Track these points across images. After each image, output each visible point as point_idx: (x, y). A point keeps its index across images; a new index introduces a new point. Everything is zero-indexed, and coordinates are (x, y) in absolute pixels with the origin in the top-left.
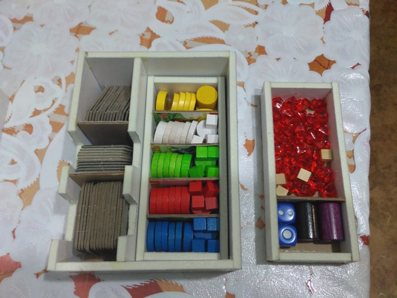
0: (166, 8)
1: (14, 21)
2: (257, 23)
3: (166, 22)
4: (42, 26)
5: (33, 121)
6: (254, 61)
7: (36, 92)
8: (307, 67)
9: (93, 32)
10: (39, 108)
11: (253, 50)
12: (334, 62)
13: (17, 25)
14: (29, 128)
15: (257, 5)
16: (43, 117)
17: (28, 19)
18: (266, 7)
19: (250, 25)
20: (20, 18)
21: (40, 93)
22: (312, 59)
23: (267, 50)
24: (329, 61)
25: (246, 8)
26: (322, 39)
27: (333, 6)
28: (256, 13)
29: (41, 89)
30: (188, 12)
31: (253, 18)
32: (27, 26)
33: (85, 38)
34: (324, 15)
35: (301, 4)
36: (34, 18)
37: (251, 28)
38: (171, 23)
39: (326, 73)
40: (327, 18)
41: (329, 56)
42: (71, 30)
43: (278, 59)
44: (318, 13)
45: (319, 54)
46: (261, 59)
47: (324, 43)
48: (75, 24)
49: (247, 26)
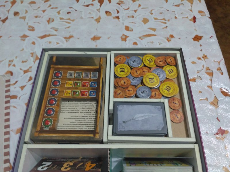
0: (129, 26)
1: (65, 38)
2: (167, 27)
3: (130, 31)
4: (78, 39)
6: (170, 40)
8: (192, 40)
11: (168, 36)
12: (202, 37)
13: (67, 40)
15: (165, 20)
17: (71, 37)
18: (169, 20)
19: (165, 28)
20: (68, 36)
22: (193, 37)
23: (174, 36)
24: (200, 37)
25: (161, 22)
26: (195, 29)
27: (196, 16)
28: (166, 23)
30: (138, 26)
31: (165, 25)
32: (71, 39)
33: (98, 41)
34: (193, 20)
35: (183, 18)
36: (74, 36)
38: (132, 31)
39: (200, 41)
40: (195, 21)
41: (200, 35)
43: (180, 39)
44: (191, 20)
45: (196, 35)
46: (172, 39)
48: (92, 36)
49: (163, 28)
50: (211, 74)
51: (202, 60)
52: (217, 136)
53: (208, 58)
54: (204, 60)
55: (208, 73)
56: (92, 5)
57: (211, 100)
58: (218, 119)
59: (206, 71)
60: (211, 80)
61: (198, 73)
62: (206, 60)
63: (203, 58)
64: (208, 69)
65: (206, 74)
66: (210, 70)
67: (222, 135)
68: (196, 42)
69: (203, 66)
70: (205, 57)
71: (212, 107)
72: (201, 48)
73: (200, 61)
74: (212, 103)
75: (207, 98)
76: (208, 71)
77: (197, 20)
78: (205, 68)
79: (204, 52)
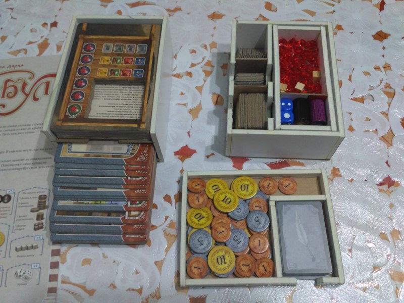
0: (271, 2)
1: (168, 10)
2: (334, 11)
3: (272, 11)
4: (188, 14)
5: (192, 70)
6: (335, 34)
7: (191, 53)
8: (372, 38)
9: (223, 17)
10: (195, 62)
12: (390, 35)
13: (171, 13)
14: (189, 74)
15: (333, 1)
16: (198, 68)
17: (178, 9)
18: (339, 2)
19: (330, 13)
20: (173, 8)
21: (194, 54)
22: (374, 33)
23: (343, 27)
24: (386, 34)
25: (326, 3)
26: (380, 21)
27: (385, 1)
28: (333, 5)
29: (194, 51)
30: (286, 5)
31: (331, 9)
33: (218, 21)
34: (379, 7)
35: (363, 1)
36: (182, 8)
38: (276, 11)
39: (385, 41)
40: (382, 9)
41: (386, 31)
42: (209, 16)
43: (352, 33)
44: (375, 6)
45: (379, 30)
46: (340, 33)
47: (381, 23)
48: (211, 12)
49: (328, 13)
50: (391, 95)
51: (381, 71)
52: (381, 187)
53: (391, 70)
54: (385, 72)
55: (386, 93)
57: (381, 133)
58: (387, 163)
59: (385, 89)
60: (389, 104)
61: (370, 90)
62: (388, 72)
63: (384, 68)
64: (388, 86)
65: (383, 93)
66: (391, 88)
67: (389, 188)
68: (378, 42)
69: (381, 81)
70: (387, 67)
71: (383, 145)
72: (383, 52)
73: (377, 72)
74: (383, 139)
75: (376, 130)
76: (388, 90)
77: (385, 7)
78: (384, 84)
79: (387, 60)
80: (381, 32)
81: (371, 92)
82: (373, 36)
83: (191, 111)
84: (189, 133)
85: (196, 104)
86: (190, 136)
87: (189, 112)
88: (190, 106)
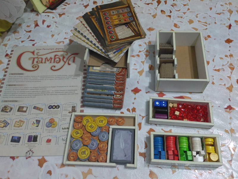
0: (177, 24)
2: (207, 29)
5: (140, 54)
6: (207, 39)
7: (139, 46)
8: (224, 42)
9: (154, 30)
10: (141, 50)
11: (206, 36)
12: (233, 41)
14: (138, 56)
15: (206, 23)
16: (142, 53)
18: (209, 24)
19: (205, 29)
21: (140, 46)
22: (226, 39)
23: (211, 36)
24: (231, 40)
25: (203, 24)
26: (229, 34)
27: (232, 25)
28: (206, 26)
29: (140, 45)
30: (184, 25)
31: (205, 27)
33: (152, 32)
34: (229, 27)
35: (221, 24)
37: (205, 30)
38: (179, 28)
39: (230, 43)
40: (230, 28)
43: (215, 39)
44: (227, 27)
45: (228, 38)
46: (209, 39)
48: (148, 28)
49: (204, 29)
50: (232, 69)
52: (226, 110)
53: (233, 57)
54: (230, 58)
55: (230, 68)
56: (152, 4)
57: (227, 86)
58: (229, 99)
59: (229, 66)
60: (231, 73)
61: (223, 66)
63: (229, 56)
64: (231, 64)
65: (228, 68)
66: (232, 65)
67: (230, 110)
68: (227, 44)
69: (228, 62)
70: (231, 56)
71: (228, 91)
72: (229, 49)
73: (226, 58)
74: (228, 88)
75: (225, 84)
76: (231, 66)
77: (232, 27)
79: (231, 52)
80: (229, 39)
81: (223, 67)
82: (225, 41)
83: (139, 72)
84: (138, 82)
85: (141, 69)
86: (138, 83)
87: (138, 73)
88: (139, 70)
